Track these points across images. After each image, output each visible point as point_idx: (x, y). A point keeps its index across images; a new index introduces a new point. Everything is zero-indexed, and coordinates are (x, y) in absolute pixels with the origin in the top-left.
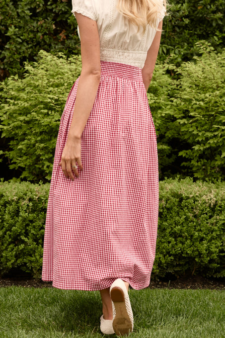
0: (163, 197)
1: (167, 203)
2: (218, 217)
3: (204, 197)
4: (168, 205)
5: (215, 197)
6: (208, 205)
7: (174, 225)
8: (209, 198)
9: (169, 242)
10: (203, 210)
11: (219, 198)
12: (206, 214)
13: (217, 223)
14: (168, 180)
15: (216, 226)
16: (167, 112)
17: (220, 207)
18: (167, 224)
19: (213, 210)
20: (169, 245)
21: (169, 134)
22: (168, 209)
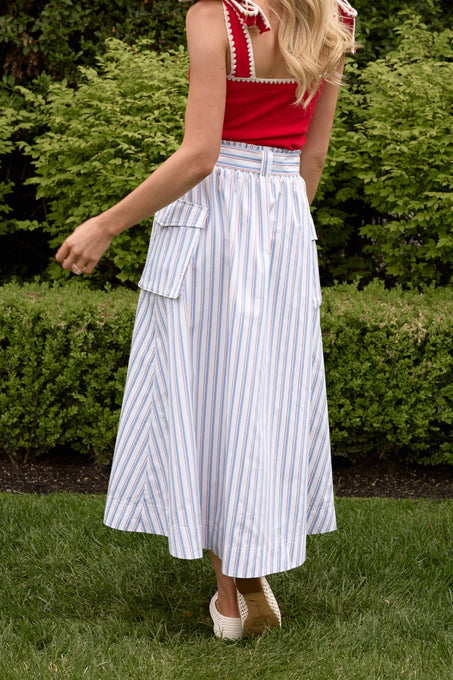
0: (332, 326)
1: (337, 336)
2: (429, 363)
3: (405, 328)
4: (339, 342)
5: (426, 328)
6: (411, 341)
7: (350, 376)
8: (414, 329)
9: (341, 406)
10: (402, 352)
11: (433, 329)
12: (409, 357)
13: (427, 373)
14: (341, 286)
15: (425, 379)
16: (340, 159)
17: (434, 345)
18: (338, 375)
19: (421, 350)
20: (339, 412)
21: (342, 196)
22: (340, 348)
